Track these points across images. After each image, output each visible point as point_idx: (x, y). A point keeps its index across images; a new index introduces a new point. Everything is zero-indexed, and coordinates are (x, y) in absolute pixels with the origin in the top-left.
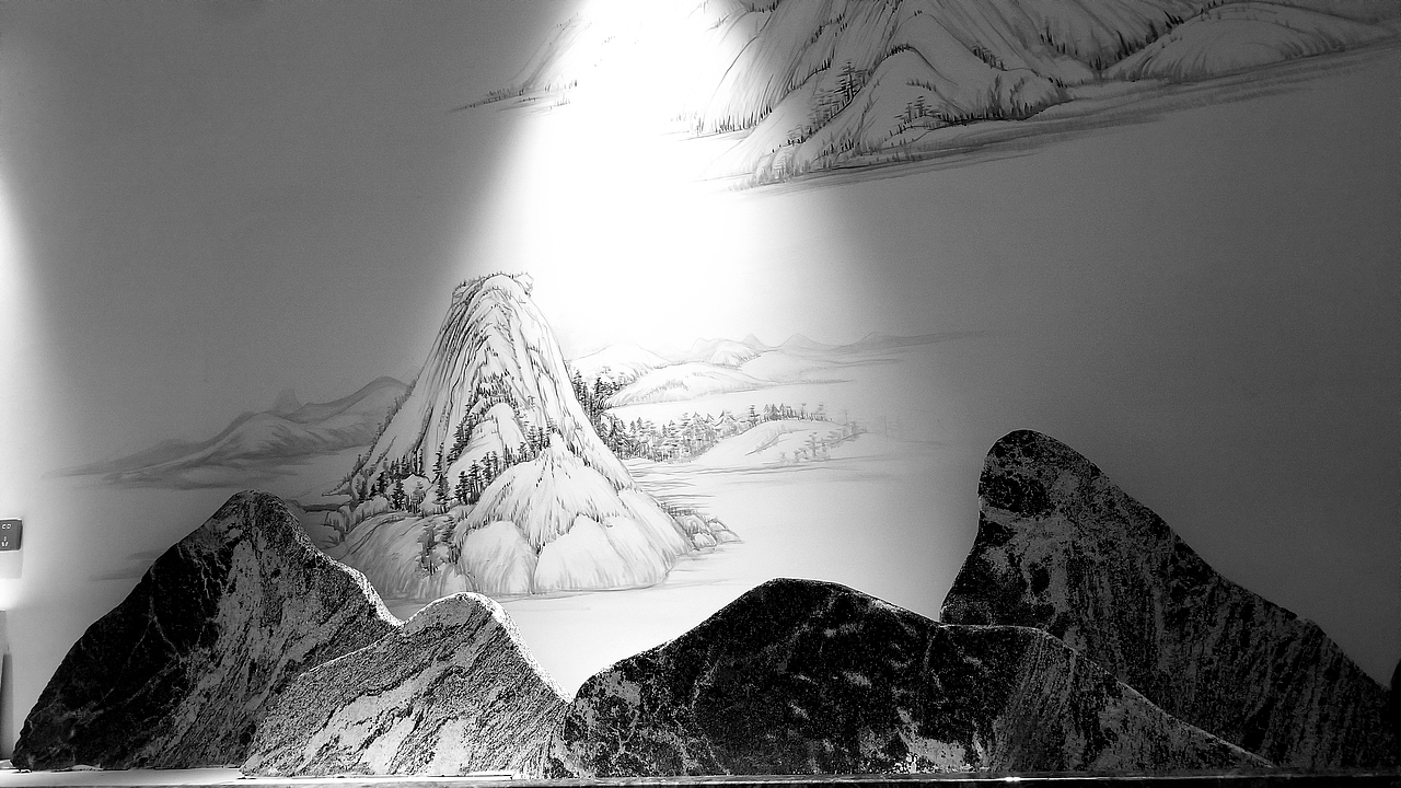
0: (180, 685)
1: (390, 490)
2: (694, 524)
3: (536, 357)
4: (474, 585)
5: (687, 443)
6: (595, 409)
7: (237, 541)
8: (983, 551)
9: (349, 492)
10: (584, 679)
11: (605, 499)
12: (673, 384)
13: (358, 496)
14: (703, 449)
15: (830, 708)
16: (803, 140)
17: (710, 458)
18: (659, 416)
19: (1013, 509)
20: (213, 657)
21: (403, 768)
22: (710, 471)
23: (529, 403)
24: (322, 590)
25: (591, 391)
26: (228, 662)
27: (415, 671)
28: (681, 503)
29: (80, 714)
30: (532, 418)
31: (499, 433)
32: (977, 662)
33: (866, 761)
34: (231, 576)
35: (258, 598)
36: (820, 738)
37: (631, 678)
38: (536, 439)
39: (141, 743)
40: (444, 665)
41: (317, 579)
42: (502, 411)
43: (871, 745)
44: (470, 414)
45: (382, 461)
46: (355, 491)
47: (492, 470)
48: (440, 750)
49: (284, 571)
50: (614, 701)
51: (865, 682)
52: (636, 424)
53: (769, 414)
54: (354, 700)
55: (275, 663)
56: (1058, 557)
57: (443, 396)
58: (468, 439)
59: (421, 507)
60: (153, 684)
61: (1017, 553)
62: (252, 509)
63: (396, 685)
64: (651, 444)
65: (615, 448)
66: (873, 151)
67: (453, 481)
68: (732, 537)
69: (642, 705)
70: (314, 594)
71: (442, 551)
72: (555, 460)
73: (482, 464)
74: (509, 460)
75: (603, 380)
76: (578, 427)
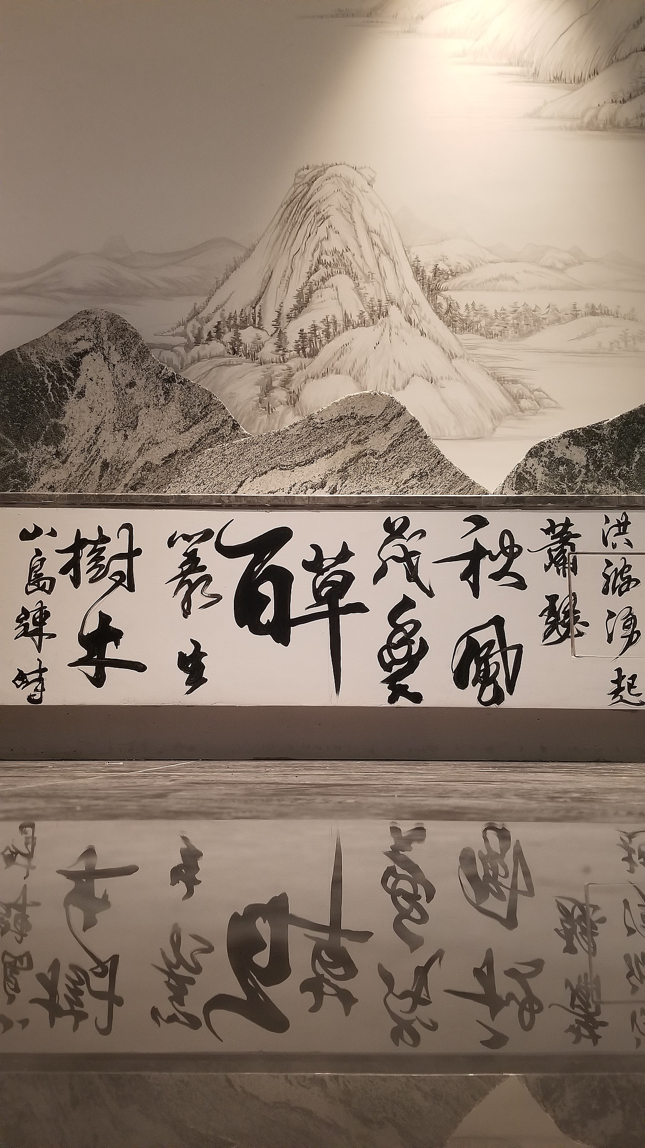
1: (228, 337)
2: (521, 392)
3: (376, 239)
5: (516, 326)
6: (432, 290)
7: (86, 352)
9: (184, 335)
11: (438, 365)
12: (504, 277)
13: (193, 339)
14: (530, 333)
16: (624, 101)
17: (533, 341)
18: (493, 302)
20: (58, 454)
22: (537, 350)
23: (369, 278)
24: (182, 403)
25: (429, 274)
26: (77, 459)
27: (328, 451)
30: (371, 291)
31: (339, 299)
34: (79, 383)
35: (111, 405)
37: (578, 444)
38: (375, 308)
40: (358, 448)
41: (177, 394)
42: (342, 281)
44: (311, 280)
45: (219, 312)
46: (190, 335)
47: (331, 330)
49: (140, 383)
50: (562, 461)
52: (471, 307)
53: (589, 310)
54: (266, 472)
55: (130, 464)
57: (283, 263)
58: (308, 301)
59: (259, 355)
62: (103, 326)
64: (483, 323)
65: (451, 324)
67: (292, 335)
68: (553, 404)
70: (173, 409)
71: (280, 395)
72: (393, 328)
73: (321, 325)
74: (348, 324)
75: (442, 266)
76: (415, 303)
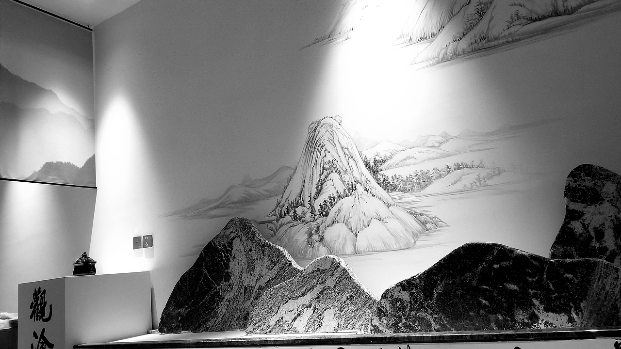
0: (217, 298)
1: (292, 213)
2: (426, 219)
3: (346, 151)
4: (330, 251)
5: (418, 183)
6: (374, 172)
7: (234, 238)
8: (569, 223)
9: (275, 215)
10: (384, 291)
11: (383, 211)
12: (409, 158)
13: (279, 216)
14: (426, 186)
15: (499, 300)
16: (461, 39)
17: (430, 189)
18: (404, 172)
19: (582, 202)
20: (229, 285)
21: (310, 330)
22: (431, 195)
23: (346, 171)
24: (269, 256)
25: (372, 164)
26: (236, 287)
27: (311, 289)
28: (418, 210)
29: (181, 311)
30: (347, 178)
31: (334, 185)
32: (571, 276)
33: (519, 323)
34: (233, 252)
35: (244, 261)
36: (496, 314)
37: (404, 290)
38: (350, 187)
39: (206, 321)
40: (323, 286)
41: (267, 252)
42: (334, 176)
43: (521, 316)
44: (321, 178)
45: (287, 201)
46: (278, 214)
47: (333, 201)
48: (325, 321)
49: (253, 249)
50: (398, 300)
51: (515, 288)
52: (394, 177)
53: (456, 167)
54: (287, 301)
55: (254, 287)
56: (608, 224)
57: (309, 172)
58: (321, 189)
59: (305, 219)
60: (208, 297)
61: (586, 223)
62: (238, 225)
63: (304, 295)
64: (401, 185)
65: (386, 188)
66: (496, 39)
67: (317, 207)
68: (444, 224)
69: (411, 301)
70: (266, 258)
71: (316, 237)
72: (359, 195)
73: (328, 200)
74: (339, 197)
75: (377, 159)
76: (368, 180)
